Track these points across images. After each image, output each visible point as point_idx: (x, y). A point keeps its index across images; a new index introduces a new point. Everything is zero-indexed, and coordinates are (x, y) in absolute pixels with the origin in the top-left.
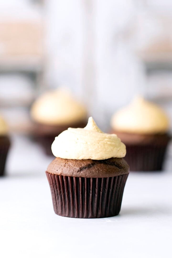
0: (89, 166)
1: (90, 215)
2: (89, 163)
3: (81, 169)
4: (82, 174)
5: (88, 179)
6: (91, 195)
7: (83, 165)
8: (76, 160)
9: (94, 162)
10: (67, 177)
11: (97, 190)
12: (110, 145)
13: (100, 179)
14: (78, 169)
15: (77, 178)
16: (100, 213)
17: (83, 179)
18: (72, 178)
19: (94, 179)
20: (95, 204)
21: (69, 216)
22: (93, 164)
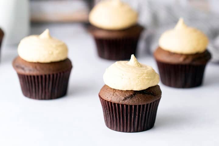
0: (131, 96)
1: (132, 130)
2: (131, 94)
3: (125, 99)
4: (127, 102)
5: (131, 106)
6: (133, 116)
7: (127, 95)
8: (122, 91)
9: (135, 93)
10: (115, 104)
11: (137, 113)
12: (148, 79)
13: (140, 106)
14: (123, 98)
15: (123, 105)
16: (139, 129)
17: (127, 106)
18: (118, 105)
19: (135, 106)
20: (136, 123)
21: (116, 130)
22: (134, 94)
